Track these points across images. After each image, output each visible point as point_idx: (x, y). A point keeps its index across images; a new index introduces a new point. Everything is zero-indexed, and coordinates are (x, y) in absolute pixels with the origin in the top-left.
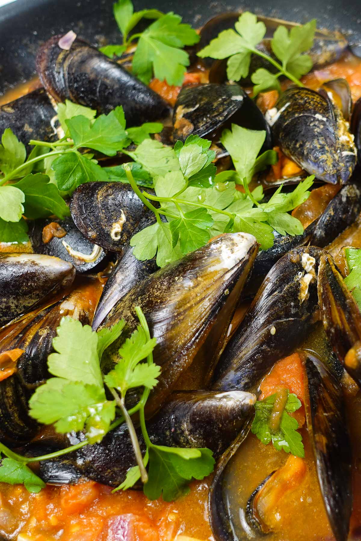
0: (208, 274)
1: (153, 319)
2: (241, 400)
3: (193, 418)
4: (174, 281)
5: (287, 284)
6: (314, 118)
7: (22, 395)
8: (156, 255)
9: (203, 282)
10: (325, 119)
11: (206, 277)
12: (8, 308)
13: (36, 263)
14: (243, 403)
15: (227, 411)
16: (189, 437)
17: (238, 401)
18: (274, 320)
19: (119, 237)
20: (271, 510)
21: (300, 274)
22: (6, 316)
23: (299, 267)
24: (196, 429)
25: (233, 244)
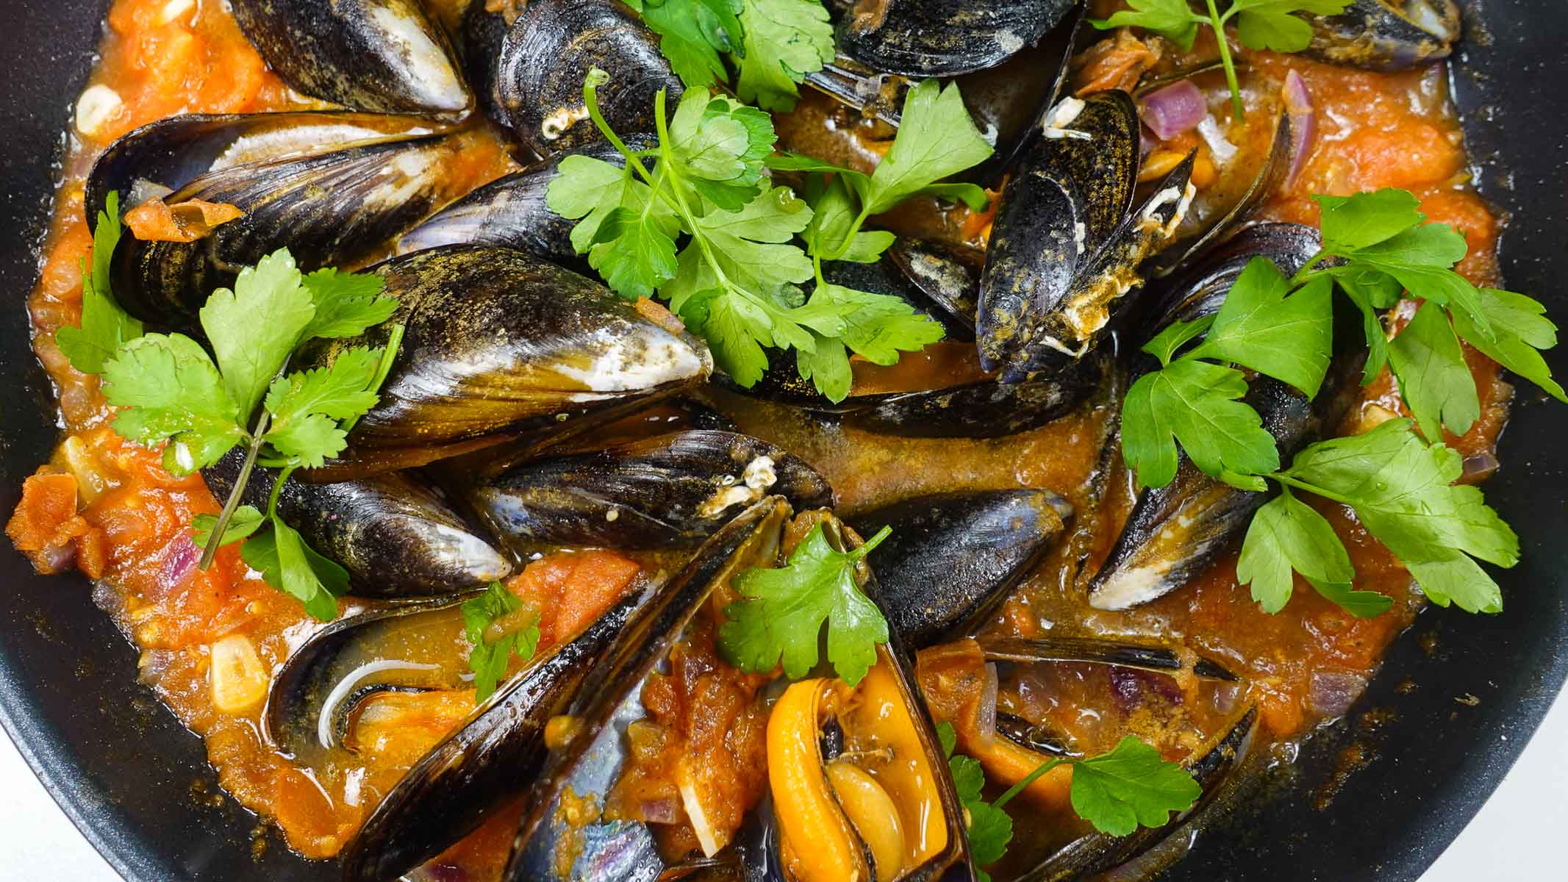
0: (549, 371)
1: (414, 358)
2: (468, 564)
3: (372, 529)
4: (494, 332)
5: (693, 475)
6: (1072, 226)
7: (200, 271)
8: (581, 219)
9: (531, 376)
10: (1081, 249)
11: (543, 373)
12: (334, 84)
13: (408, 58)
14: (466, 571)
15: (430, 563)
16: (349, 546)
17: (462, 562)
18: (627, 503)
19: (553, 136)
20: (380, 727)
21: (729, 479)
22: (324, 90)
23: (738, 470)
24: (366, 546)
25: (639, 358)
